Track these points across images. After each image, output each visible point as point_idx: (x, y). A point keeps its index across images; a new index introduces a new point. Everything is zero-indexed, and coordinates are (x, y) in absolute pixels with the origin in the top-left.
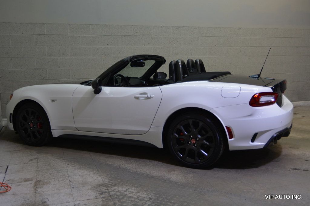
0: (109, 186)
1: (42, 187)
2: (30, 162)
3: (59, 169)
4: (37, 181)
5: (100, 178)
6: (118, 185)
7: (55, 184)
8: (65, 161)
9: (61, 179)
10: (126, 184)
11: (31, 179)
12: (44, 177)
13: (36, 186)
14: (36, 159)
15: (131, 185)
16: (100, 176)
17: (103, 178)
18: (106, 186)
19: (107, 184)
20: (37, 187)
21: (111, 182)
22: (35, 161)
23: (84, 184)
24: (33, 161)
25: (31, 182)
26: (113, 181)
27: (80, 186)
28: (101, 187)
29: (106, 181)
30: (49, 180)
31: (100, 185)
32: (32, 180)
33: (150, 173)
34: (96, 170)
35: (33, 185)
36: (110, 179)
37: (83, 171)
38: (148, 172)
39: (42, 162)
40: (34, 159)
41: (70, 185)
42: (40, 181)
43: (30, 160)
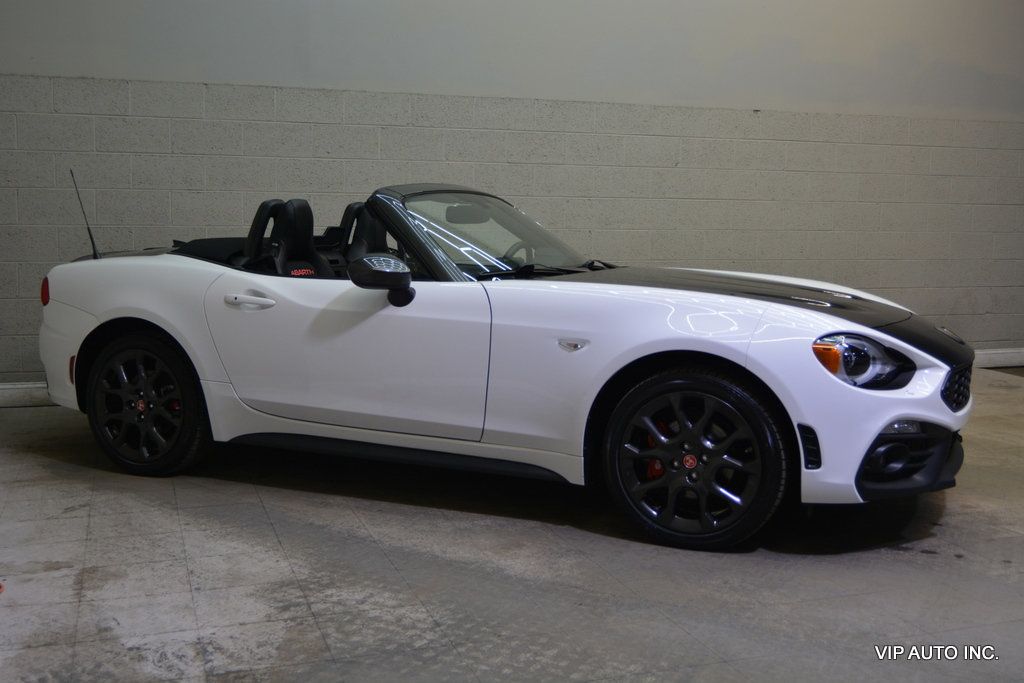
0: (312, 586)
1: (100, 588)
2: (68, 515)
3: (158, 537)
4: (84, 571)
5: (284, 564)
6: (338, 585)
7: (142, 579)
8: (178, 514)
9: (163, 565)
10: (366, 583)
11: (67, 562)
12: (110, 558)
13: (80, 585)
14: (84, 506)
15: (381, 585)
16: (286, 558)
17: (296, 564)
18: (302, 586)
19: (305, 580)
20: (86, 585)
21: (319, 575)
22: (82, 512)
23: (234, 579)
24: (74, 514)
25: (65, 571)
26: (323, 573)
27: (220, 586)
28: (284, 589)
29: (304, 573)
30: (124, 567)
31: (283, 584)
32: (70, 566)
33: (445, 552)
34: (276, 540)
35: (70, 581)
36: (315, 566)
37: (233, 544)
38: (437, 549)
39: (104, 514)
40: (80, 506)
41: (189, 582)
42: (94, 570)
43: (67, 510)
